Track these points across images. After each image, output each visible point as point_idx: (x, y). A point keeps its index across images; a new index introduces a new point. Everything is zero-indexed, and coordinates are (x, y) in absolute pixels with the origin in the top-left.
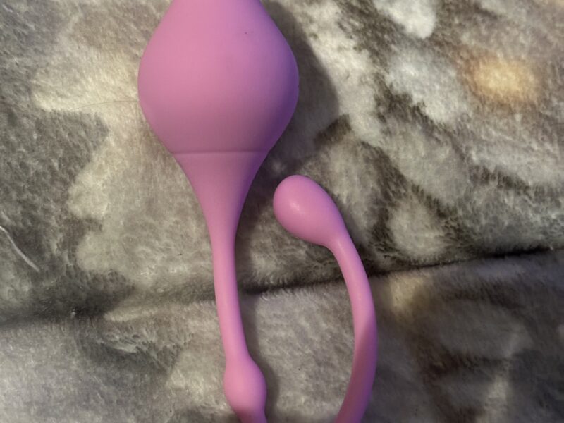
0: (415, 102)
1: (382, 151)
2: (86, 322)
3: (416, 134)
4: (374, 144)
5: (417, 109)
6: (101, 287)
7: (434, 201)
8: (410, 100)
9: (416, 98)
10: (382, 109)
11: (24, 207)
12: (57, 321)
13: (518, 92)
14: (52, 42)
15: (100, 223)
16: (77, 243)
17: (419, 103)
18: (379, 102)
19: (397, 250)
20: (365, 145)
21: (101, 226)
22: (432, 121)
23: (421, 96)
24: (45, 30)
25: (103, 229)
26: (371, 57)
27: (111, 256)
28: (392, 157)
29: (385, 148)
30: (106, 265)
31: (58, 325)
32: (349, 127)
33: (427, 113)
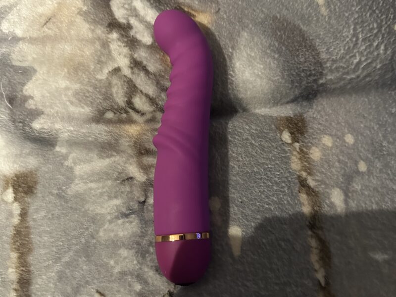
3: (142, 74)
4: (128, 76)
5: (144, 66)
8: (142, 63)
9: (145, 63)
10: (132, 65)
18: (131, 63)
20: (125, 76)
26: (129, 49)
28: (134, 80)
32: (120, 70)
33: (148, 68)
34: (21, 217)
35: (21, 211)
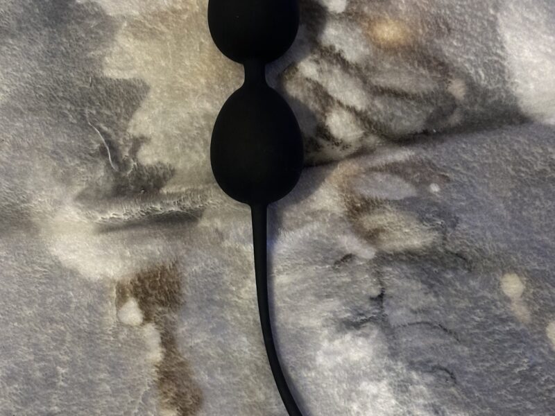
0: (337, 50)
1: (318, 83)
3: (337, 70)
4: (313, 79)
5: (339, 54)
8: (335, 49)
9: (338, 47)
13: (400, 39)
14: (113, 40)
15: (149, 138)
16: (137, 151)
17: (339, 51)
20: (308, 79)
22: (348, 62)
23: (340, 47)
24: (108, 33)
25: (151, 141)
28: (324, 85)
29: (320, 81)
33: (345, 57)
34: (166, 348)
35: (162, 338)
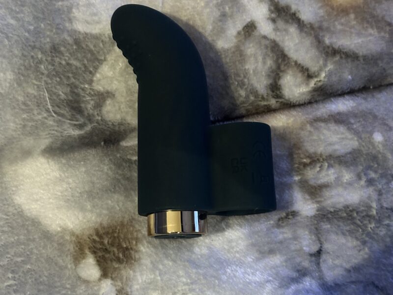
0: (293, 11)
1: (275, 41)
2: (110, 147)
4: (269, 36)
5: (294, 14)
6: (117, 128)
7: (306, 69)
8: (291, 9)
9: (294, 8)
10: (273, 15)
11: (71, 88)
12: (95, 147)
15: (114, 93)
16: (102, 106)
17: (295, 11)
18: (271, 12)
19: (283, 98)
20: (265, 37)
21: (114, 95)
22: (303, 21)
23: (296, 7)
25: (116, 96)
27: (121, 111)
28: (280, 44)
30: (118, 117)
31: (96, 149)
32: (255, 28)
33: (300, 17)
